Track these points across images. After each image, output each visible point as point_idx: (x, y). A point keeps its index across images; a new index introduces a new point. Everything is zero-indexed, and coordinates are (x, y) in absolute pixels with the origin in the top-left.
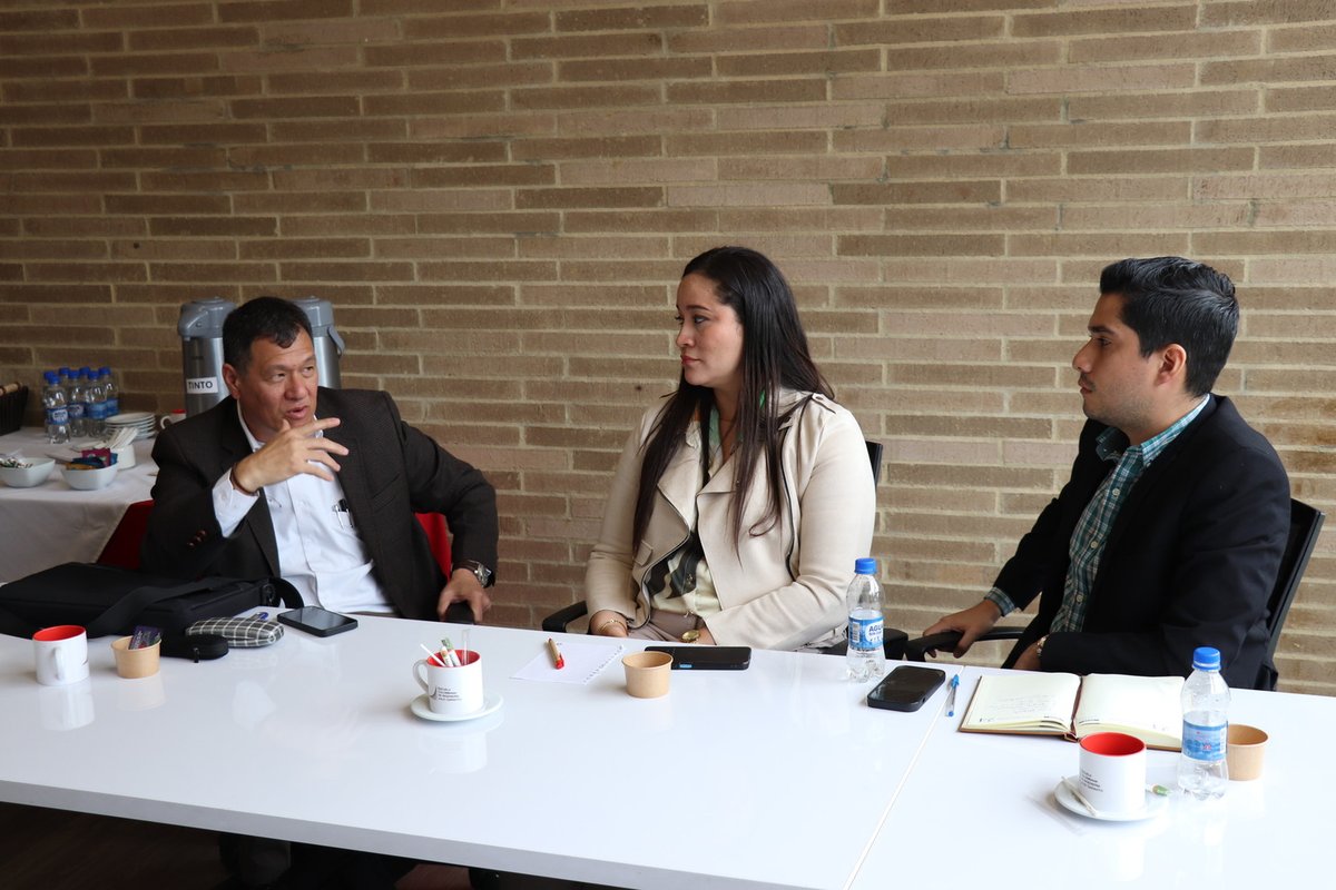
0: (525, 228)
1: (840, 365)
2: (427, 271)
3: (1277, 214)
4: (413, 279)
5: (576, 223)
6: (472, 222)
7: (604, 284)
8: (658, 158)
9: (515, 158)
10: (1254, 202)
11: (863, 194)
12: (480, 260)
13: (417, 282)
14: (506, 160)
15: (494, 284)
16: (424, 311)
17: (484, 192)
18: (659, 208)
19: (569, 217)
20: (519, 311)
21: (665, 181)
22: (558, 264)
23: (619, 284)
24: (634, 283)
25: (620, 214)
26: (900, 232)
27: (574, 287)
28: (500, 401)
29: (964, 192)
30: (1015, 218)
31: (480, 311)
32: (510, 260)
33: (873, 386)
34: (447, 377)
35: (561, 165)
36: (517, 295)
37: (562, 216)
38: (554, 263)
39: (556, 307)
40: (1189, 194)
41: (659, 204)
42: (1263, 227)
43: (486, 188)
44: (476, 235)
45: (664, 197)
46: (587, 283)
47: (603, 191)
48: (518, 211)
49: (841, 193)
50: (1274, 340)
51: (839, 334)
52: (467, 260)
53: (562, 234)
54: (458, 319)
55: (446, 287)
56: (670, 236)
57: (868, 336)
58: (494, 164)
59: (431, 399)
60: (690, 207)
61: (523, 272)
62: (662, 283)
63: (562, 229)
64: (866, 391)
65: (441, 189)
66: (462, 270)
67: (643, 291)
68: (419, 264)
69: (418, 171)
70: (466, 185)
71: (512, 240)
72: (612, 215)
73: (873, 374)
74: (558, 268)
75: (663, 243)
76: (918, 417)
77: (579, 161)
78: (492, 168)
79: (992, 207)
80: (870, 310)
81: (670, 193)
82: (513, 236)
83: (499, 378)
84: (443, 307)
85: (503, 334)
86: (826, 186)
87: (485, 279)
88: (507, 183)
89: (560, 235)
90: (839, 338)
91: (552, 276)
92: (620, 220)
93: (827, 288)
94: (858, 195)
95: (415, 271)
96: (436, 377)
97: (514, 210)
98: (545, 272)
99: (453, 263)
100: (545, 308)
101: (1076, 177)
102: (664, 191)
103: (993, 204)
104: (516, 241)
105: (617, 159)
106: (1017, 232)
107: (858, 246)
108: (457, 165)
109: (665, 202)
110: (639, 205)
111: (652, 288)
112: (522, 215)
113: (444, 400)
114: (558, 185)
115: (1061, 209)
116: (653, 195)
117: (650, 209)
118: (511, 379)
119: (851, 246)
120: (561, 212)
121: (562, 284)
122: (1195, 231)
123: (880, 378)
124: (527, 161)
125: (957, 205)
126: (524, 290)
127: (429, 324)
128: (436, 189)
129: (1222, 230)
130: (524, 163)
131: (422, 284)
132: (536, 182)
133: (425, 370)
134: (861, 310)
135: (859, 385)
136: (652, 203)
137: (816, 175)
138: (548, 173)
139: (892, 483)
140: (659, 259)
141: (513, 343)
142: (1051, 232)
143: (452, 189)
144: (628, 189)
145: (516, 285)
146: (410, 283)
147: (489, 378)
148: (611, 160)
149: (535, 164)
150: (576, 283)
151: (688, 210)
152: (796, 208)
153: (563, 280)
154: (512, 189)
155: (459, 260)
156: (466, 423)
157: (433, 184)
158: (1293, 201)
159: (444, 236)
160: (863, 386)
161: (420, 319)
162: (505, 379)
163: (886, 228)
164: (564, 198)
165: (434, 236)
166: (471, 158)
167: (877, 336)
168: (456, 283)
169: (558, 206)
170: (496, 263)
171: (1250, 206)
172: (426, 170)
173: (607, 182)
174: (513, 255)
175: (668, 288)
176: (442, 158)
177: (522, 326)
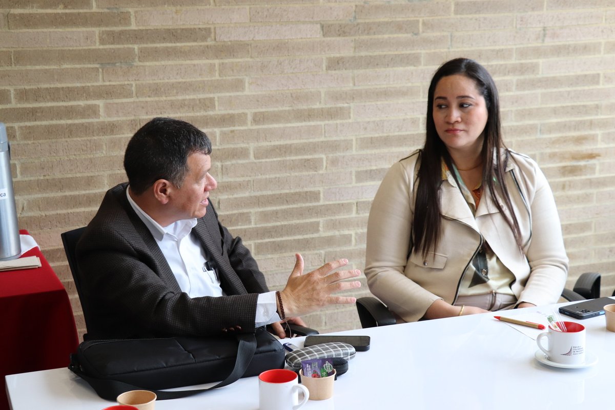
0: (108, 61)
1: (328, 141)
2: (23, 95)
3: (554, 35)
4: (10, 102)
5: (146, 55)
6: (63, 56)
7: (169, 98)
8: (208, 7)
9: (98, 7)
10: (544, 29)
11: (342, 31)
12: (70, 85)
13: (14, 104)
14: (91, 7)
15: (82, 103)
16: (21, 128)
17: (73, 32)
18: (210, 42)
19: (141, 50)
20: (104, 122)
21: (213, 24)
22: (134, 85)
23: (180, 98)
24: (192, 97)
25: (181, 47)
26: (363, 54)
27: (147, 102)
28: (87, 192)
29: (400, 27)
30: (427, 42)
31: (70, 125)
32: (96, 84)
33: (348, 153)
34: (42, 178)
35: (136, 12)
36: (102, 111)
37: (136, 50)
38: (131, 85)
39: (132, 118)
40: (514, 25)
41: (209, 39)
42: (549, 42)
43: (74, 29)
44: (66, 66)
45: (213, 35)
46: (157, 99)
47: (168, 31)
48: (101, 47)
49: (326, 29)
50: (553, 106)
51: (327, 122)
52: (59, 85)
53: (137, 63)
54: (50, 132)
55: (40, 108)
56: (217, 62)
57: (344, 121)
58: (81, 11)
59: (26, 197)
60: (231, 41)
61: (107, 93)
62: (211, 96)
63: (137, 60)
64: (344, 157)
65: (36, 30)
66: (54, 94)
67: (198, 102)
68: (15, 90)
69: (14, 16)
70: (57, 27)
71: (97, 69)
72: (174, 49)
73: (347, 145)
74: (134, 89)
75: (212, 66)
76: (374, 170)
77: (150, 9)
78: (79, 14)
79: (415, 37)
80: (346, 105)
81: (217, 32)
82: (97, 66)
83: (86, 174)
84: (38, 123)
85: (90, 141)
86: (319, 26)
87: (75, 100)
88: (93, 25)
89: (135, 64)
90: (327, 125)
91: (130, 95)
92: (181, 52)
93: (320, 92)
94: (339, 30)
95: (12, 96)
96: (32, 178)
97: (98, 46)
98: (123, 92)
99: (47, 89)
100: (124, 118)
101: (459, 16)
102: (212, 30)
103: (416, 34)
104: (100, 70)
105: (179, 7)
106: (428, 51)
107: (338, 63)
108: (49, 11)
109: (213, 38)
110: (195, 41)
111: (204, 99)
112: (105, 50)
113: (40, 196)
114: (133, 27)
115: (451, 36)
116: (204, 33)
117: (203, 44)
118: (97, 174)
119: (335, 64)
120: (136, 47)
121: (137, 100)
122: (518, 46)
123: (351, 148)
124: (108, 8)
125: (395, 36)
126: (107, 107)
127: (25, 138)
128: (30, 30)
129: (530, 45)
130: (106, 10)
131: (19, 106)
132: (115, 24)
133: (22, 174)
134: (340, 105)
135: (339, 154)
136: (204, 39)
137: (312, 18)
138: (124, 18)
139: (359, 214)
140: (209, 79)
141: (98, 146)
142: (446, 50)
143: (45, 30)
144: (186, 30)
145: (100, 103)
146: (8, 106)
147: (78, 175)
148: (174, 9)
149: (115, 11)
150: (148, 99)
151: (229, 43)
152: (300, 40)
153: (137, 97)
154: (97, 30)
155: (52, 86)
156: (59, 212)
157: (26, 26)
158: (561, 28)
159: (38, 67)
160: (342, 154)
161: (18, 134)
162: (92, 174)
163: (355, 51)
164: (138, 36)
165: (29, 67)
166: (61, 6)
167: (350, 121)
168: (50, 104)
169: (135, 43)
170: (83, 87)
171: (542, 32)
172: (21, 15)
173: (170, 25)
174: (97, 80)
175: (216, 99)
176: (35, 5)
177: (105, 133)
